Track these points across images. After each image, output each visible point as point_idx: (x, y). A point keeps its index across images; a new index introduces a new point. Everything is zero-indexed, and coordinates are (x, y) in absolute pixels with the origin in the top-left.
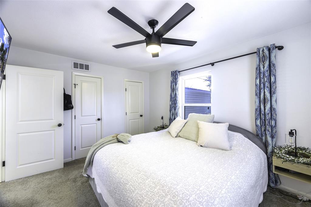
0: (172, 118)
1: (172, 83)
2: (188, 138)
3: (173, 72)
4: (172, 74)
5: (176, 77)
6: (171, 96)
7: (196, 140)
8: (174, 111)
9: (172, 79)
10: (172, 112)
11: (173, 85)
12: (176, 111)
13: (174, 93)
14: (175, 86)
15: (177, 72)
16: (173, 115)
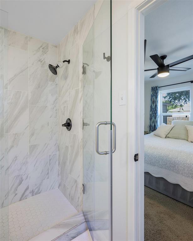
0: (152, 125)
1: (152, 96)
2: (178, 138)
3: (153, 88)
4: (152, 89)
5: (157, 92)
6: (151, 107)
7: (186, 139)
8: (154, 119)
9: (153, 94)
10: (152, 120)
11: (154, 98)
12: (156, 119)
13: (155, 105)
14: (155, 99)
15: (157, 87)
16: (153, 123)
